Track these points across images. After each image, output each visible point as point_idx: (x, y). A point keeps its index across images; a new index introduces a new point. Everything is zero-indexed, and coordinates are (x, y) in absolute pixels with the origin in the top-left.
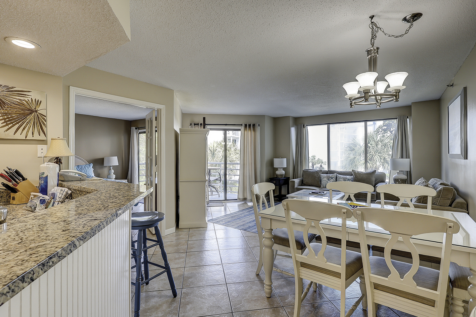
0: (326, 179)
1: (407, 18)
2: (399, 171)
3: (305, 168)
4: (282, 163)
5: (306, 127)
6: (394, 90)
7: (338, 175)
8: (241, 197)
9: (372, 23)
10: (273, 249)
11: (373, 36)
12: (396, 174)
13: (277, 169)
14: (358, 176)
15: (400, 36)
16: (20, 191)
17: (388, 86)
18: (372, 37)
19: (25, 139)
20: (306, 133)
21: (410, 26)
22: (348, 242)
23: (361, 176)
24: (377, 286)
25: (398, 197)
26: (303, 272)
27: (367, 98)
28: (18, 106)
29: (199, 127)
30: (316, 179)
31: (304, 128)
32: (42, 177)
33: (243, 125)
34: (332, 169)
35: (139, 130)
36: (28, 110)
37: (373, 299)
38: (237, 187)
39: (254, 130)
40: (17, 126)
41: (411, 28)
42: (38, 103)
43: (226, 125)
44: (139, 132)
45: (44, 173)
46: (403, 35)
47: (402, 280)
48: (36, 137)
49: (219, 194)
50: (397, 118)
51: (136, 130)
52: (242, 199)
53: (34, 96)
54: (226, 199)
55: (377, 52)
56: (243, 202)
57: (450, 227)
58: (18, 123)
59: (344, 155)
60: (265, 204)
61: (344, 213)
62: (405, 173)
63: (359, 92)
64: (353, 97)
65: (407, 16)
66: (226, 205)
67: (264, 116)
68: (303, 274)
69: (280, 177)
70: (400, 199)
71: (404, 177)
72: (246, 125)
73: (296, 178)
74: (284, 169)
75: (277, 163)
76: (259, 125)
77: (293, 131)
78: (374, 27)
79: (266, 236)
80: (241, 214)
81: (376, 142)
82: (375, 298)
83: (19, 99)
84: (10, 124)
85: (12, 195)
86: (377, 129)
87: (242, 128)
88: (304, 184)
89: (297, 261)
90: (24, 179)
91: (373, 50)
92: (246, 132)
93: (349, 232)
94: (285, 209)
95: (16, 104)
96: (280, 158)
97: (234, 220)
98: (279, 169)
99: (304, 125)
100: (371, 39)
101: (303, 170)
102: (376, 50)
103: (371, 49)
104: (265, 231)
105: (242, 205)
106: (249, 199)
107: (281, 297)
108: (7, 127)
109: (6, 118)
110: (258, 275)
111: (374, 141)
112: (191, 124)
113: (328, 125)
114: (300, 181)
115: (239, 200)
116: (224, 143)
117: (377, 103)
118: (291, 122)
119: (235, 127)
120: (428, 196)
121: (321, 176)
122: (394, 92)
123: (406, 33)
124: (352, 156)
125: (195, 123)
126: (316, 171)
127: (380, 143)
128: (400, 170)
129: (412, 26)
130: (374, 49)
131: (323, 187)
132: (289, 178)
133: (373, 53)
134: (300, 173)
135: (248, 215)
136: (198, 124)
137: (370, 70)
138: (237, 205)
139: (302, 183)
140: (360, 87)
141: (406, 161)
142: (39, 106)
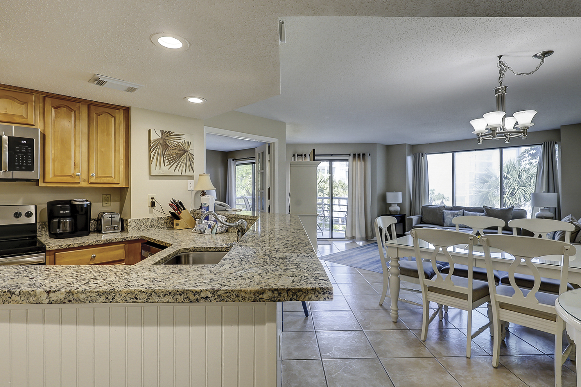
0: (450, 216)
1: (538, 55)
2: (543, 208)
3: (424, 203)
4: (396, 197)
5: (425, 156)
6: (522, 128)
7: (465, 212)
8: (349, 235)
9: (500, 62)
10: (399, 277)
11: (501, 74)
12: (540, 212)
13: (390, 205)
14: (491, 213)
15: (530, 73)
16: (182, 219)
17: (517, 123)
18: (500, 76)
19: (180, 175)
20: (425, 163)
21: (541, 63)
22: (474, 273)
23: (495, 213)
24: (502, 306)
25: (532, 232)
26: (431, 295)
27: (495, 135)
28: (177, 148)
29: (302, 158)
30: (438, 216)
31: (423, 157)
32: (205, 207)
33: (352, 155)
34: (457, 204)
35: (236, 161)
36: (183, 151)
37: (499, 317)
38: (345, 225)
39: (364, 159)
40: (176, 164)
41: (541, 64)
42: (189, 144)
43: (332, 155)
44: (237, 164)
45: (206, 203)
46: (533, 72)
47: (526, 298)
48: (188, 173)
49: (322, 232)
50: (542, 144)
51: (233, 162)
52: (350, 237)
53: (186, 138)
54: (332, 238)
55: (505, 90)
56: (351, 241)
57: (567, 250)
58: (176, 162)
59: (474, 188)
60: (377, 243)
61: (471, 240)
62: (553, 210)
63: (486, 129)
64: (481, 133)
65: (537, 54)
66: (332, 243)
67: (376, 143)
68: (430, 297)
69: (394, 214)
70: (534, 235)
71: (551, 214)
72: (354, 155)
73: (414, 215)
74: (399, 205)
75: (391, 197)
76: (370, 155)
77: (409, 160)
78: (503, 67)
79: (393, 265)
80: (352, 253)
81: (518, 172)
82: (501, 316)
83: (177, 142)
84: (171, 163)
85: (175, 221)
86: (521, 153)
87: (351, 158)
88: (423, 222)
89: (425, 286)
90: (184, 209)
91: (501, 89)
92: (354, 163)
93: (477, 259)
94: (414, 237)
95: (175, 146)
96: (394, 192)
97: (346, 258)
98: (393, 204)
99: (422, 154)
100: (499, 78)
101: (422, 205)
102: (504, 89)
103: (499, 88)
104: (392, 260)
105: (350, 244)
106: (358, 238)
107: (407, 322)
108: (170, 166)
109: (169, 158)
110: (381, 305)
111: (516, 171)
112: (294, 155)
113: (453, 153)
114: (418, 219)
115: (346, 238)
116: (330, 175)
117: (506, 138)
118: (407, 150)
119: (341, 157)
120: (565, 231)
121: (444, 213)
122: (522, 129)
123: (536, 70)
124: (485, 190)
125: (298, 154)
126: (438, 207)
127: (524, 172)
128: (545, 207)
129: (543, 62)
130: (502, 87)
131: (447, 225)
132: (405, 215)
133: (501, 92)
134: (418, 209)
135: (359, 254)
136: (302, 155)
137: (498, 110)
138: (344, 244)
139: (422, 221)
140: (487, 124)
141: (553, 196)
142: (190, 146)
